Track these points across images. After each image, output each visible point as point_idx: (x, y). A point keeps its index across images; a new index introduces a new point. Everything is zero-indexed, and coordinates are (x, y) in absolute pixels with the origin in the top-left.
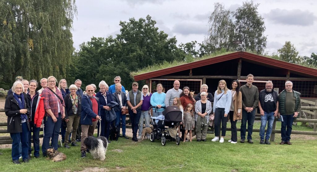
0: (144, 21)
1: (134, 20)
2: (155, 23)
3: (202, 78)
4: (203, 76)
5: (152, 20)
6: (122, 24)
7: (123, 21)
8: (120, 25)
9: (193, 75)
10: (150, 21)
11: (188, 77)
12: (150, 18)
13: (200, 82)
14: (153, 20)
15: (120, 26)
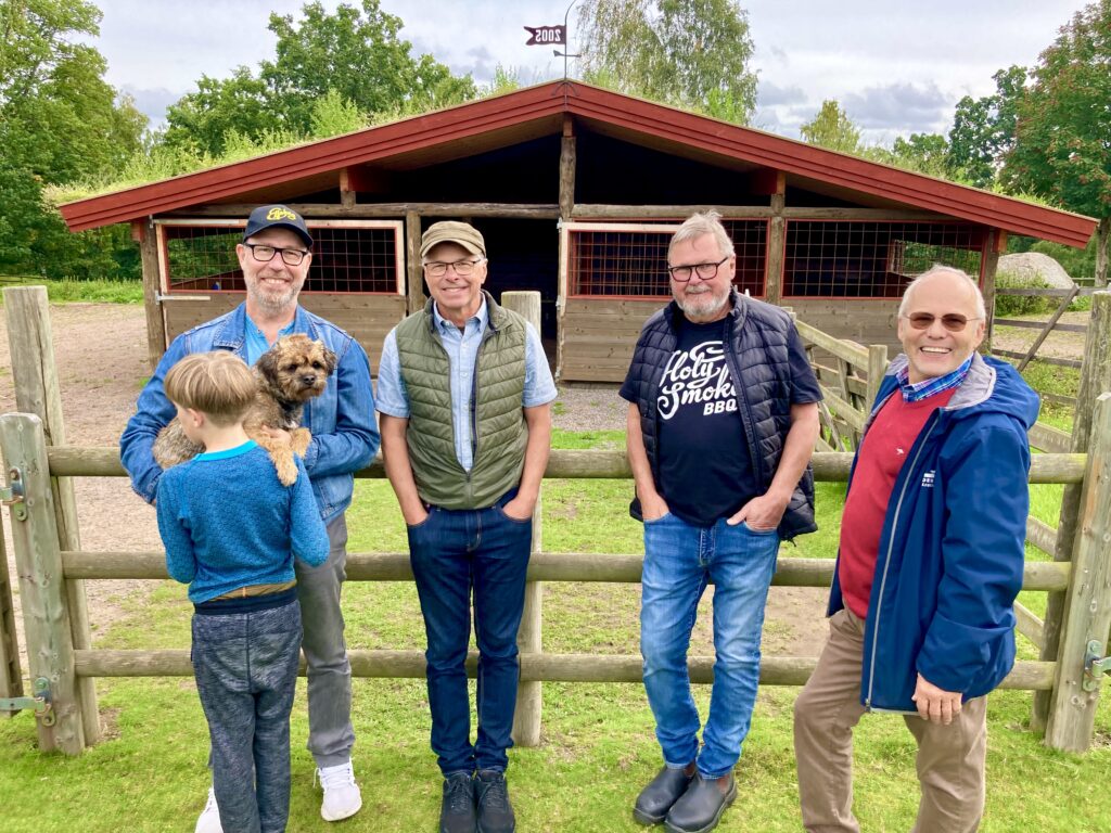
0: (356, 14)
1: (322, 10)
2: (400, 26)
3: (398, 214)
4: (405, 206)
5: (383, 14)
6: (277, 24)
7: (280, 15)
8: (270, 28)
9: (359, 201)
10: (378, 16)
11: (334, 209)
12: (376, 6)
13: (391, 233)
14: (387, 13)
15: (272, 31)
